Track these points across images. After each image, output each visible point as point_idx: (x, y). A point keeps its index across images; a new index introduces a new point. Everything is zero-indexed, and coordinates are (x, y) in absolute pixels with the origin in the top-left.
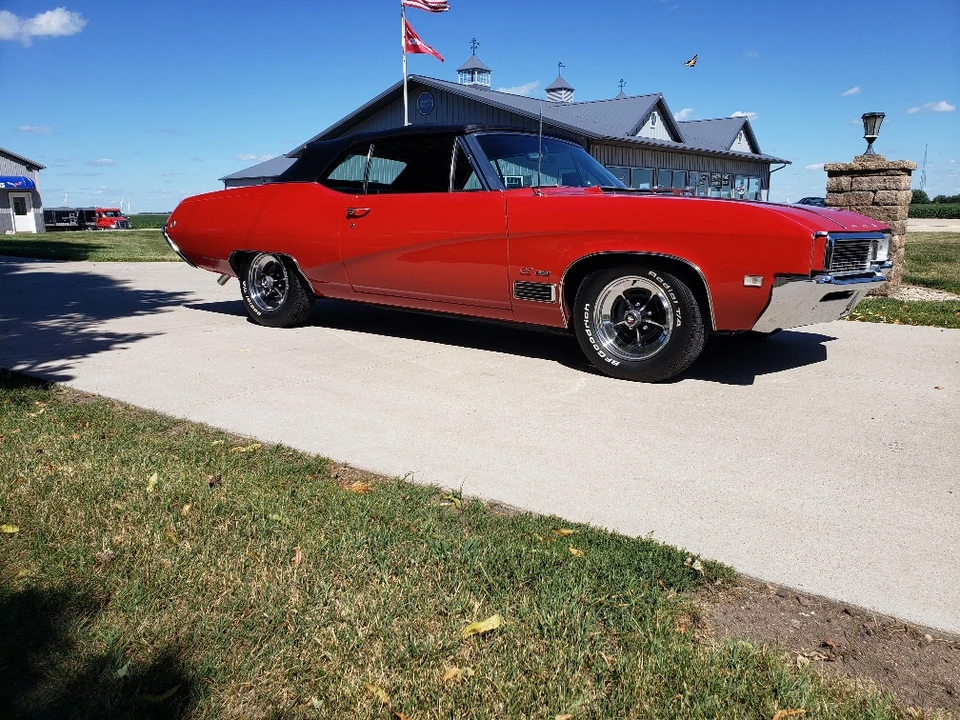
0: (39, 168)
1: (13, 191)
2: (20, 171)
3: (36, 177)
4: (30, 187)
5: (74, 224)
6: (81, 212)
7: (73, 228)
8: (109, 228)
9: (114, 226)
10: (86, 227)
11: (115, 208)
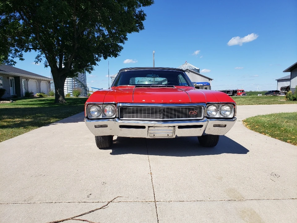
0: (212, 80)
1: (205, 86)
2: (207, 81)
3: (210, 82)
4: (209, 84)
5: (231, 94)
6: (234, 91)
7: (231, 95)
8: (240, 95)
9: (241, 95)
10: (234, 95)
11: (243, 90)
